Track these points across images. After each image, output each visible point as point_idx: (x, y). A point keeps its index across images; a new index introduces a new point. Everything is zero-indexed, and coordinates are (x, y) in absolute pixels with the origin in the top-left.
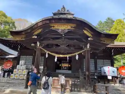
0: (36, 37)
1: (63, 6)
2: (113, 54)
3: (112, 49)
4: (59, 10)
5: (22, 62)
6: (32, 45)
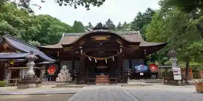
0: (81, 47)
3: (145, 49)
5: (64, 67)
6: (77, 52)
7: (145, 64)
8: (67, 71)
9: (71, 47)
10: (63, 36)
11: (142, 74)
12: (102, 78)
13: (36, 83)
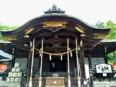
0: (28, 36)
1: (54, 4)
3: (105, 47)
4: (50, 9)
6: (25, 45)
11: (105, 75)
12: (55, 82)
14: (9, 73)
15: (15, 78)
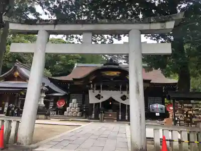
0: (91, 82)
1: (111, 58)
2: (164, 91)
5: (74, 100)
6: (87, 86)
7: (163, 103)
8: (76, 105)
9: (82, 82)
10: (75, 66)
11: (157, 114)
12: (110, 115)
13: (45, 115)
14: (68, 108)
15: (73, 112)
